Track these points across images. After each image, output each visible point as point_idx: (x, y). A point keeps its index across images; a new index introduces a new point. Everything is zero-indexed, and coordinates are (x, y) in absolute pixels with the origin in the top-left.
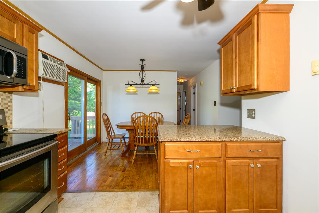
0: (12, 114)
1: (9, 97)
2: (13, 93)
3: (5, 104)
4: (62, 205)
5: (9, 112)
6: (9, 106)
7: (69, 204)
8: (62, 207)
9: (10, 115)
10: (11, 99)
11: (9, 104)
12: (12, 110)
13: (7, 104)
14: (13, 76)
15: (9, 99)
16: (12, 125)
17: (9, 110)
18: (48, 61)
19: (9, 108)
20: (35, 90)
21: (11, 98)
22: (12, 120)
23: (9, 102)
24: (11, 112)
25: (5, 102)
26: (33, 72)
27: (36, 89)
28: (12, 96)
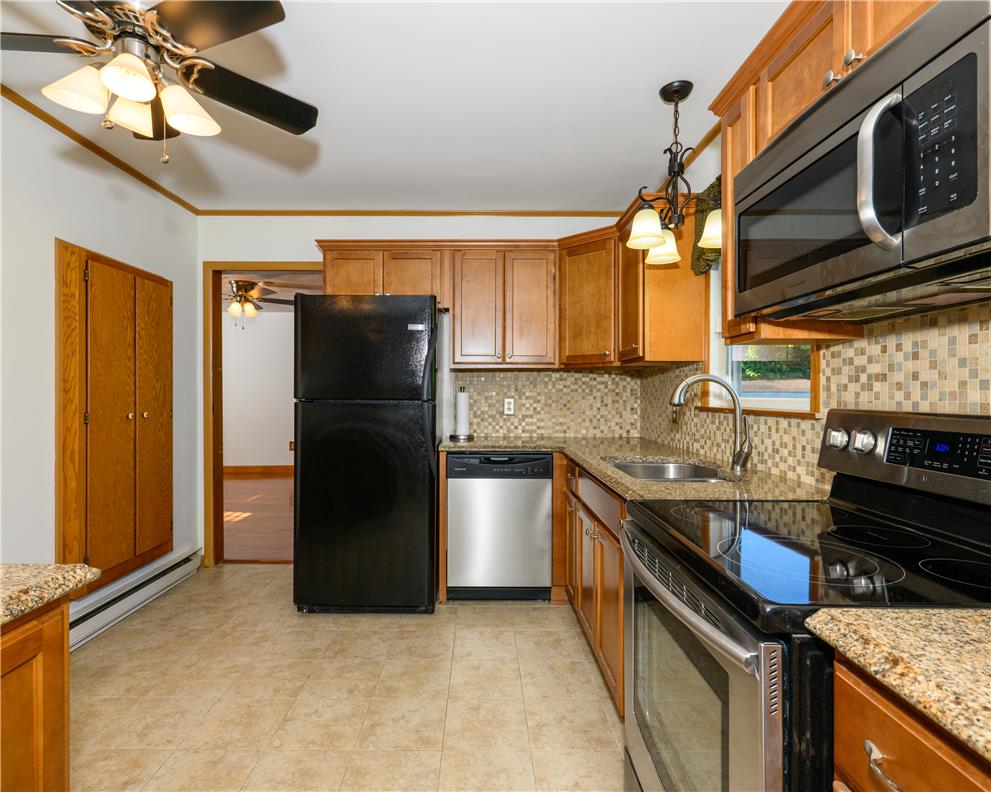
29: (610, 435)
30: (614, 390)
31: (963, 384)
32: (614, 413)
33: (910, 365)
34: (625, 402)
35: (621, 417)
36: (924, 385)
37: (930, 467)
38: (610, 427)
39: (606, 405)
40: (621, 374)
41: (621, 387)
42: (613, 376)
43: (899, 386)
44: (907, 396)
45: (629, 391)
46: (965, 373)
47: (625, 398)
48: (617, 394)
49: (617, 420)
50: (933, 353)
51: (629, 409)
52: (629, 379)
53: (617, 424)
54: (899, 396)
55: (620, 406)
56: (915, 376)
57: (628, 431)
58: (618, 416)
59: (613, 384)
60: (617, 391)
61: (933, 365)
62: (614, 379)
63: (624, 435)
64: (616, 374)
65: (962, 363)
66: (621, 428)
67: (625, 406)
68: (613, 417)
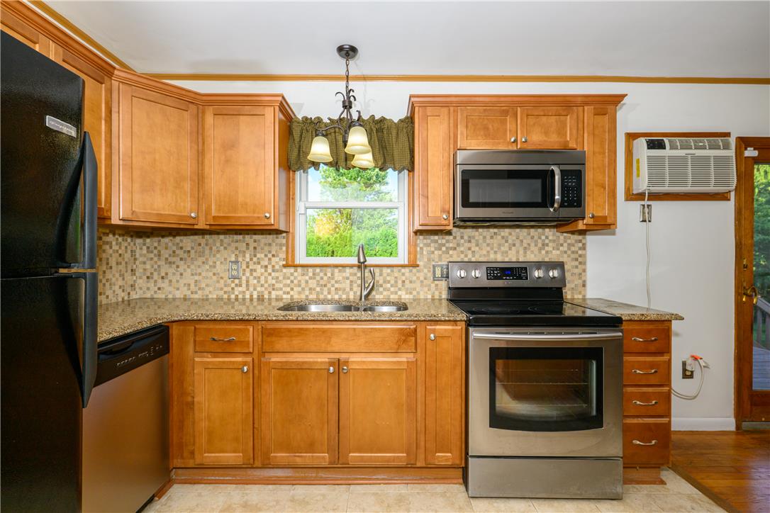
0: (584, 271)
1: (580, 241)
2: (588, 233)
3: (573, 252)
4: (650, 491)
5: (580, 266)
6: (580, 256)
7: (666, 502)
8: (649, 496)
9: (581, 271)
10: (584, 244)
11: (580, 252)
12: (585, 263)
13: (577, 252)
14: (556, 205)
15: (580, 245)
16: (585, 290)
17: (580, 263)
18: (667, 152)
19: (580, 259)
20: (610, 225)
21: (583, 241)
22: (584, 281)
23: (580, 249)
24: (583, 267)
25: (573, 249)
26: (605, 188)
27: (609, 221)
28: (584, 238)
29: (114, 300)
30: (117, 251)
31: (488, 252)
32: (117, 275)
33: (467, 245)
34: (126, 263)
35: (123, 279)
36: (474, 252)
37: (506, 279)
38: (114, 291)
39: (111, 268)
40: (123, 235)
41: (123, 248)
42: (117, 236)
43: (462, 252)
44: (466, 256)
45: (129, 252)
46: (488, 249)
47: (126, 260)
48: (120, 255)
49: (120, 282)
50: (477, 241)
51: (129, 271)
52: (129, 240)
53: (120, 287)
54: (462, 256)
55: (121, 267)
56: (470, 249)
57: (129, 294)
58: (121, 278)
59: (117, 244)
60: (120, 252)
61: (477, 245)
62: (117, 239)
63: (126, 298)
64: (120, 235)
65: (488, 245)
66: (123, 291)
67: (126, 267)
68: (117, 279)
